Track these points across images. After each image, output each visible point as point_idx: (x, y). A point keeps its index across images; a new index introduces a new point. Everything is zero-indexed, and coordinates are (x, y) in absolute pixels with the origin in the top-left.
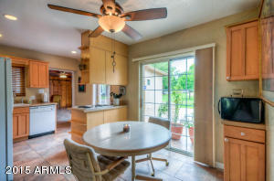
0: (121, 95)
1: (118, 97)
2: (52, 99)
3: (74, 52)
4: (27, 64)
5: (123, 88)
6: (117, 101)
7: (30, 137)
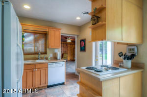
2: (62, 56)
3: (78, 18)
4: (47, 31)
7: (49, 87)
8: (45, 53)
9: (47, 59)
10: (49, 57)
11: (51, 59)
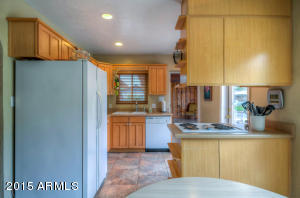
0: (270, 108)
1: (260, 111)
4: (147, 69)
5: (277, 93)
6: (260, 122)
8: (146, 102)
9: (147, 111)
10: (150, 109)
11: (153, 112)
